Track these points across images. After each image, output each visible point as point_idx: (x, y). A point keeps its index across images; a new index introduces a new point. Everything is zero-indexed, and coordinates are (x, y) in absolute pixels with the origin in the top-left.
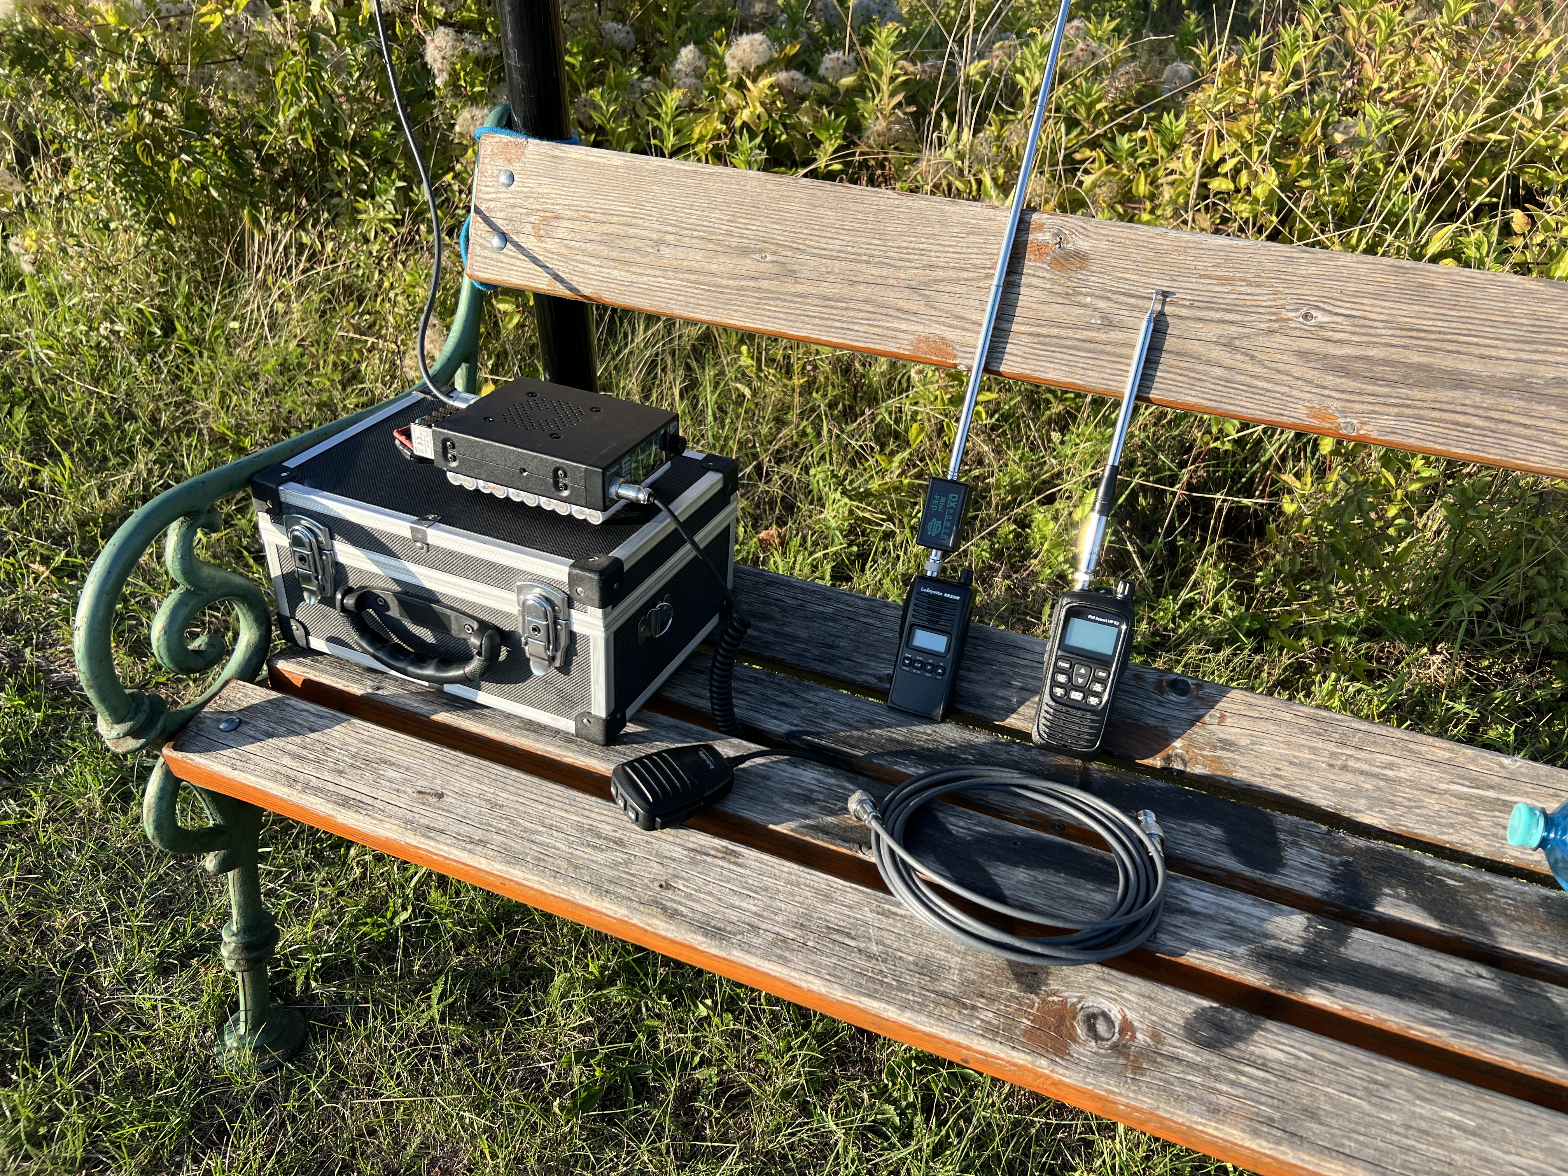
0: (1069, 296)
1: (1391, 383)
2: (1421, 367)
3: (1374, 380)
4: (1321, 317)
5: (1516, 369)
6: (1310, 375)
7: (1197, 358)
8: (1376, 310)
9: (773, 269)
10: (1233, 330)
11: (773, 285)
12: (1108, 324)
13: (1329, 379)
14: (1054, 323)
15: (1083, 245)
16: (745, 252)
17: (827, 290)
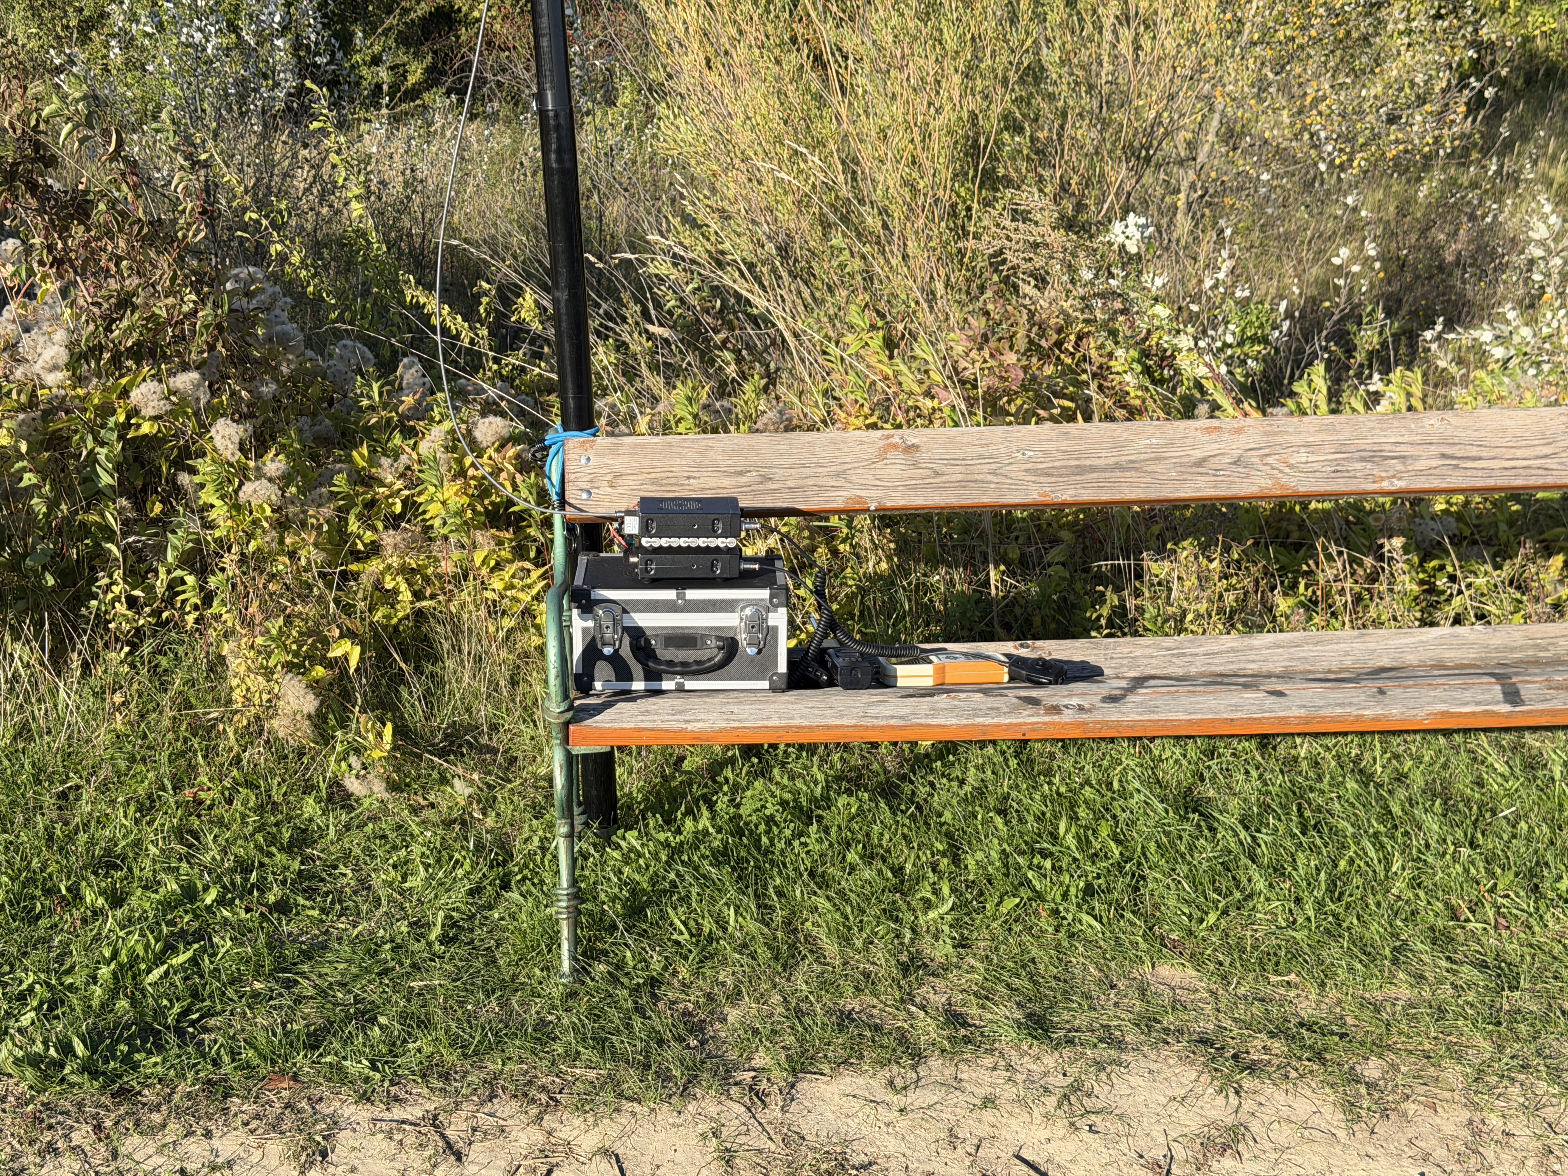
0: (915, 465)
1: (1067, 475)
2: (1077, 467)
3: (1060, 476)
4: (1029, 453)
5: (1113, 460)
6: (1033, 479)
7: (982, 482)
8: (1051, 447)
9: (759, 479)
10: (993, 466)
11: (761, 487)
12: (937, 474)
13: (1042, 479)
14: (911, 479)
15: (915, 441)
16: (740, 473)
17: (791, 484)
